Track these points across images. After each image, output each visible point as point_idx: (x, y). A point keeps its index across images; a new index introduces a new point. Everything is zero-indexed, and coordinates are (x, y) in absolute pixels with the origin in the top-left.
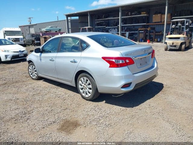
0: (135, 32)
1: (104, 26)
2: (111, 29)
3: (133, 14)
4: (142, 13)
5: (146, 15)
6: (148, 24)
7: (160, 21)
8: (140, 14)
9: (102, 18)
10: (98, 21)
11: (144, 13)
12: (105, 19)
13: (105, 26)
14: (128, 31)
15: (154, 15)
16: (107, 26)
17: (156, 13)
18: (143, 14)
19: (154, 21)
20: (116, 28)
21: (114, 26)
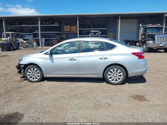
0: (50, 38)
1: (18, 32)
2: (26, 35)
3: (47, 23)
4: (55, 23)
5: (58, 25)
6: (60, 32)
7: (70, 31)
8: (54, 24)
9: (16, 25)
10: (10, 27)
11: (57, 23)
12: (19, 26)
13: (20, 33)
14: (43, 38)
15: (65, 26)
16: (21, 32)
17: (66, 25)
18: (56, 25)
19: (65, 30)
20: (32, 34)
21: (29, 33)
